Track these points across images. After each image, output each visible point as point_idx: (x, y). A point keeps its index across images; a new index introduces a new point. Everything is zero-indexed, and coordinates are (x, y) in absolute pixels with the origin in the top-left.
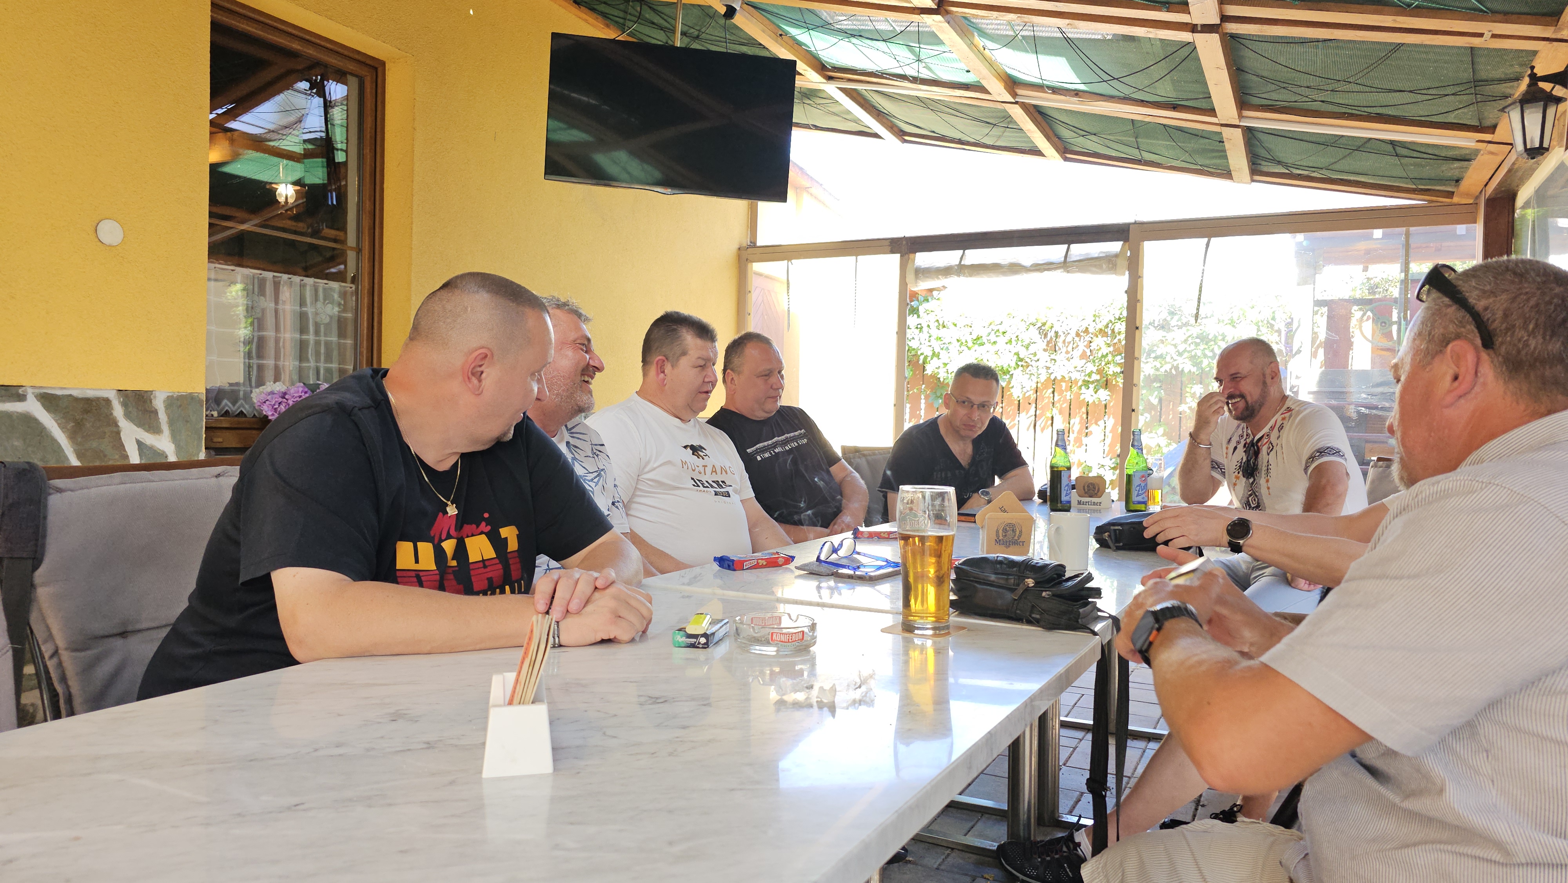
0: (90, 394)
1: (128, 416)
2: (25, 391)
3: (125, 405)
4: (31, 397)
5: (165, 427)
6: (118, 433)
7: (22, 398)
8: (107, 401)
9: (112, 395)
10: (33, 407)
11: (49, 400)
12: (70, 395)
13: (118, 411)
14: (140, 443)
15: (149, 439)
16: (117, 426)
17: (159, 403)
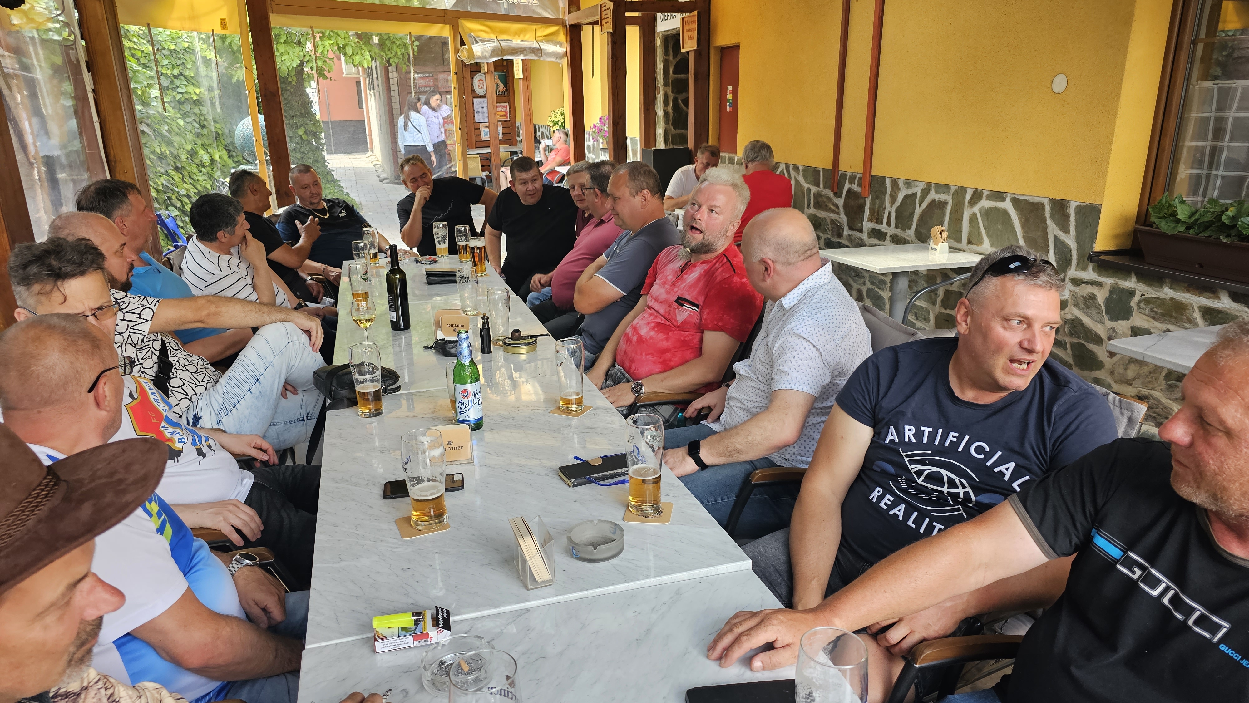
0: (1037, 200)
1: (1052, 216)
2: (1006, 196)
3: (1052, 209)
4: (1008, 200)
5: (1072, 229)
6: (1047, 228)
7: (1003, 200)
8: (1043, 205)
9: (1046, 202)
10: (1007, 205)
11: (1016, 202)
12: (1026, 200)
13: (1048, 213)
14: (1056, 237)
15: (1062, 236)
16: (1045, 224)
17: (1073, 210)
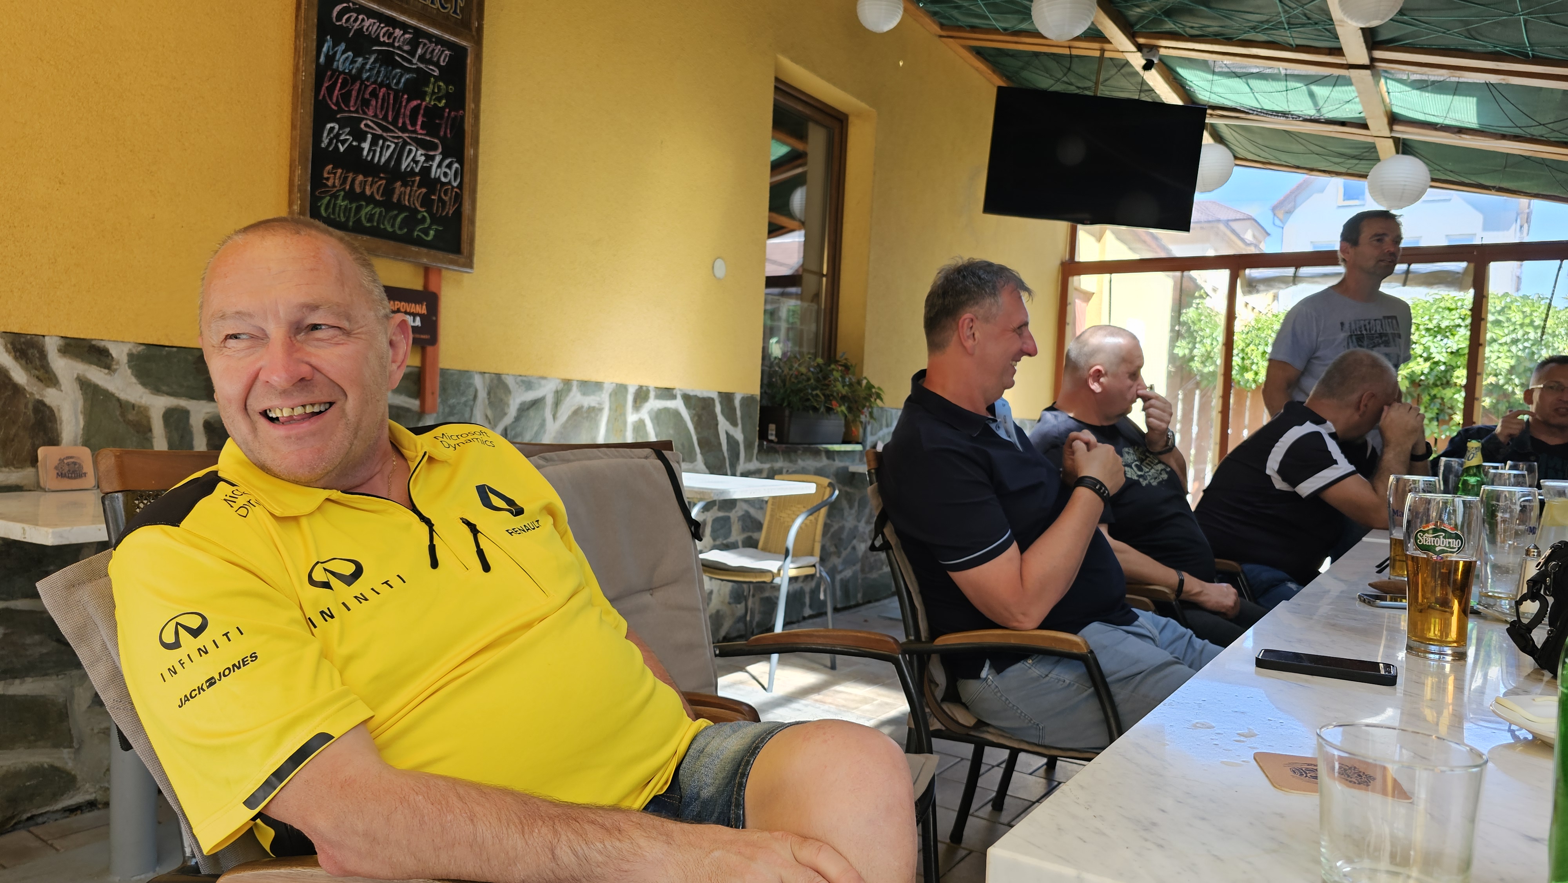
1: (722, 412)
2: (676, 392)
3: (721, 403)
4: (679, 397)
5: (739, 422)
6: (717, 425)
7: (674, 397)
8: (713, 400)
9: (715, 395)
10: (678, 404)
11: (687, 399)
13: (718, 409)
14: (727, 433)
15: (731, 430)
16: (717, 420)
17: (737, 403)
